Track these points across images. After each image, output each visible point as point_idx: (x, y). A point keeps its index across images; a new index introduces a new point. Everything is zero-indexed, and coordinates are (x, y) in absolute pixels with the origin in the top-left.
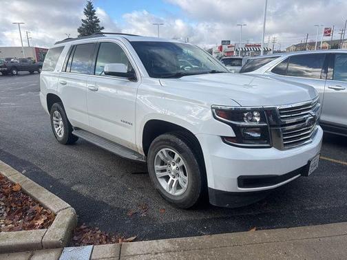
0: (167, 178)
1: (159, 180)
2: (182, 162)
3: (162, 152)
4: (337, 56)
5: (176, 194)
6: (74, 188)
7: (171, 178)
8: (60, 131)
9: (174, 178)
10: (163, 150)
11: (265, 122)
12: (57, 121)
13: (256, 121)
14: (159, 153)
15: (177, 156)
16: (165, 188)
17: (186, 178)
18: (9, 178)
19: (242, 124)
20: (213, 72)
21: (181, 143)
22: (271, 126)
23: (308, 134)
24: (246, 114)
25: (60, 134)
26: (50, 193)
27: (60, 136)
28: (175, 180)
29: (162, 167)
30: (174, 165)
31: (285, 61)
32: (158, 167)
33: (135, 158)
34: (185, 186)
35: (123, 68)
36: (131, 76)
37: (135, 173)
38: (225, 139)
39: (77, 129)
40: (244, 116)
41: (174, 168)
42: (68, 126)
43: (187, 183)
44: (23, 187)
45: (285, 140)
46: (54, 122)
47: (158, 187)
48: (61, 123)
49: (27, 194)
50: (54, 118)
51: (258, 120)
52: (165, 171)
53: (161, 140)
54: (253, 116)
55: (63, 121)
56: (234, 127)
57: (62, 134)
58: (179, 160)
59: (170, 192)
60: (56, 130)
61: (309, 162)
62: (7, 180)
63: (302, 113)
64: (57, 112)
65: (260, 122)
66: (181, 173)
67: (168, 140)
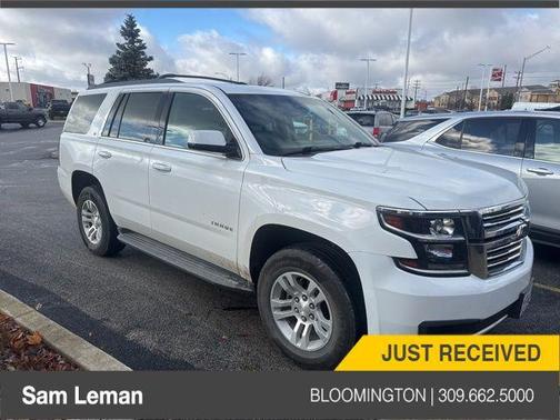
0: (292, 321)
1: (278, 323)
2: (322, 297)
3: (285, 278)
4: (539, 122)
5: (309, 348)
6: (132, 336)
7: (300, 321)
8: (95, 233)
9: (305, 320)
10: (288, 275)
11: (463, 235)
12: (89, 217)
13: (447, 233)
14: (280, 280)
15: (313, 285)
16: (289, 337)
17: (329, 323)
18: (19, 320)
19: (427, 237)
20: (358, 146)
21: (321, 265)
22: (470, 241)
23: (517, 251)
24: (433, 222)
25: (94, 238)
26: (95, 349)
27: (94, 242)
28: (307, 325)
29: (283, 302)
30: (305, 300)
31: (458, 128)
32: (276, 302)
33: (233, 284)
34: (327, 336)
35: (217, 138)
36: (232, 151)
37: (229, 309)
38: (400, 262)
39: (125, 231)
40: (430, 225)
41: (304, 304)
42: (110, 227)
43: (330, 331)
44: (45, 337)
45: (490, 261)
46: (84, 219)
47: (276, 336)
48: (96, 219)
49: (54, 351)
50: (84, 212)
51: (450, 231)
52: (289, 308)
53: (285, 258)
54: (443, 225)
55: (101, 216)
56: (415, 243)
57: (98, 239)
58: (316, 293)
59: (299, 345)
60: (87, 231)
61: (522, 296)
62: (15, 324)
63: (512, 219)
64: (90, 203)
65: (455, 234)
66: (319, 314)
67: (297, 259)
